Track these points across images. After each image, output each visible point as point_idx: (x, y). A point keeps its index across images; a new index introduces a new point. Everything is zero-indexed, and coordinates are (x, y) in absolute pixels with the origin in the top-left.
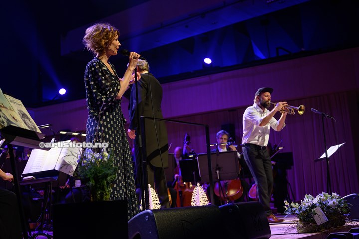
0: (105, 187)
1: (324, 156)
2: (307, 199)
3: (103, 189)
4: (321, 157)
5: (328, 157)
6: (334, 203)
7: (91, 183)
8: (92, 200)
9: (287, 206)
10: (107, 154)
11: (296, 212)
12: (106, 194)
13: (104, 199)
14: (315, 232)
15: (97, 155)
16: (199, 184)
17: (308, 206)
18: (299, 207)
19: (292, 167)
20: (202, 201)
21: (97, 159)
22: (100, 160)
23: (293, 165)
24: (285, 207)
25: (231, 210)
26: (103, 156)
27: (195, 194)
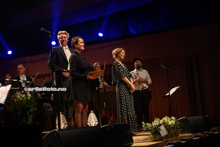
0: (29, 116)
1: (168, 94)
2: (156, 121)
3: (27, 117)
4: (167, 95)
5: (170, 95)
6: (172, 123)
7: (19, 113)
8: (20, 124)
9: (144, 125)
10: (30, 95)
11: (149, 129)
12: (29, 120)
13: (28, 123)
14: (160, 140)
15: (24, 96)
16: (92, 112)
17: (157, 125)
18: (151, 126)
19: (151, 100)
20: (94, 122)
21: (23, 98)
22: (25, 99)
23: (151, 99)
24: (143, 126)
25: (108, 129)
26: (27, 96)
27: (90, 118)
